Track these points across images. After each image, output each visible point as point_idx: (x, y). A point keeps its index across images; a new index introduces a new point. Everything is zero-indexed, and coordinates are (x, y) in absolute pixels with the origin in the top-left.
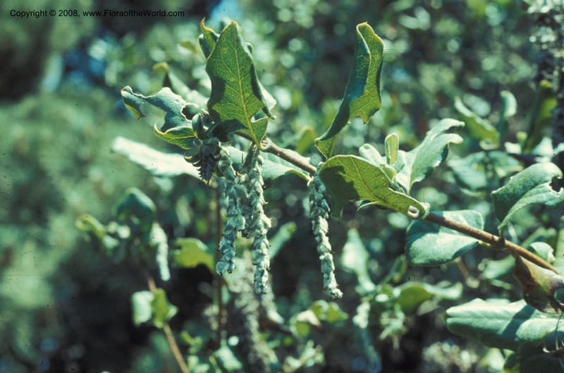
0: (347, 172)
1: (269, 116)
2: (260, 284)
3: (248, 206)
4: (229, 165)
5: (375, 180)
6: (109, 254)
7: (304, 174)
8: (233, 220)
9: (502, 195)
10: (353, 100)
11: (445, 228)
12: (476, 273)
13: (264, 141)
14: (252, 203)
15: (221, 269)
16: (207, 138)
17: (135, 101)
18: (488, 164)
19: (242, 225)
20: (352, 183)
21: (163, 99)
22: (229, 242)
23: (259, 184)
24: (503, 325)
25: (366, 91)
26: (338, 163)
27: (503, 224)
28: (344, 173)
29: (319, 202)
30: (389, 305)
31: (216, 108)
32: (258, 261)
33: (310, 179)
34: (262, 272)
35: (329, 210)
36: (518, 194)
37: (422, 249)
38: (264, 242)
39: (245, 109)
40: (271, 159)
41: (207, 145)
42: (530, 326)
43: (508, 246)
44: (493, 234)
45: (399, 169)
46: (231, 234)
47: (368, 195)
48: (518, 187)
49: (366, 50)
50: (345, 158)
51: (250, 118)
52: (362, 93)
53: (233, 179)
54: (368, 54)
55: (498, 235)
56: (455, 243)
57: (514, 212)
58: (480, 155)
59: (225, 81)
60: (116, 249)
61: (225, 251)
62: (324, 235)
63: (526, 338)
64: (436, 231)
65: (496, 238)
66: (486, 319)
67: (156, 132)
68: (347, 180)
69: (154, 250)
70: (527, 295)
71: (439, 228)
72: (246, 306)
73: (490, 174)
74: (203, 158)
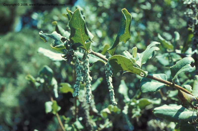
0: (118, 61)
1: (91, 41)
2: (88, 100)
3: (84, 73)
4: (77, 58)
5: (129, 64)
6: (37, 88)
7: (104, 62)
8: (79, 78)
9: (174, 68)
10: (121, 36)
11: (154, 80)
12: (166, 95)
13: (89, 50)
14: (85, 72)
15: (74, 95)
16: (69, 49)
17: (44, 36)
18: (169, 57)
19: (82, 79)
20: (120, 65)
21: (54, 35)
22: (77, 85)
23: (88, 65)
24: (174, 114)
25: (125, 32)
26: (115, 58)
27: (174, 79)
28: (117, 61)
29: (109, 71)
30: (135, 106)
31: (72, 38)
32: (87, 92)
33: (106, 63)
34: (89, 96)
35: (112, 74)
36: (179, 68)
37: (145, 87)
38: (90, 85)
39: (82, 39)
40: (92, 56)
41: (69, 51)
42: (183, 114)
43: (176, 86)
44: (170, 82)
45: (137, 59)
46: (78, 83)
47: (126, 69)
48: (179, 65)
49: (125, 18)
50: (118, 56)
51: (84, 42)
52: (124, 33)
53: (79, 64)
54: (126, 20)
55: (172, 82)
56: (157, 85)
57: (178, 74)
58: (167, 54)
59: (75, 29)
60: (39, 87)
61: (76, 89)
62: (111, 83)
63: (182, 118)
64: (150, 81)
65: (172, 83)
66: (168, 112)
67: (51, 47)
68: (119, 64)
69: (53, 87)
70: (182, 103)
71: (151, 80)
72: (85, 107)
73: (170, 61)
74: (68, 56)
